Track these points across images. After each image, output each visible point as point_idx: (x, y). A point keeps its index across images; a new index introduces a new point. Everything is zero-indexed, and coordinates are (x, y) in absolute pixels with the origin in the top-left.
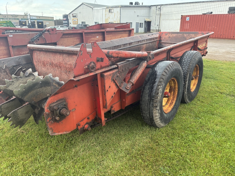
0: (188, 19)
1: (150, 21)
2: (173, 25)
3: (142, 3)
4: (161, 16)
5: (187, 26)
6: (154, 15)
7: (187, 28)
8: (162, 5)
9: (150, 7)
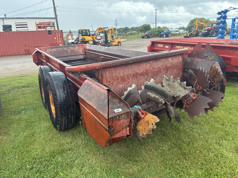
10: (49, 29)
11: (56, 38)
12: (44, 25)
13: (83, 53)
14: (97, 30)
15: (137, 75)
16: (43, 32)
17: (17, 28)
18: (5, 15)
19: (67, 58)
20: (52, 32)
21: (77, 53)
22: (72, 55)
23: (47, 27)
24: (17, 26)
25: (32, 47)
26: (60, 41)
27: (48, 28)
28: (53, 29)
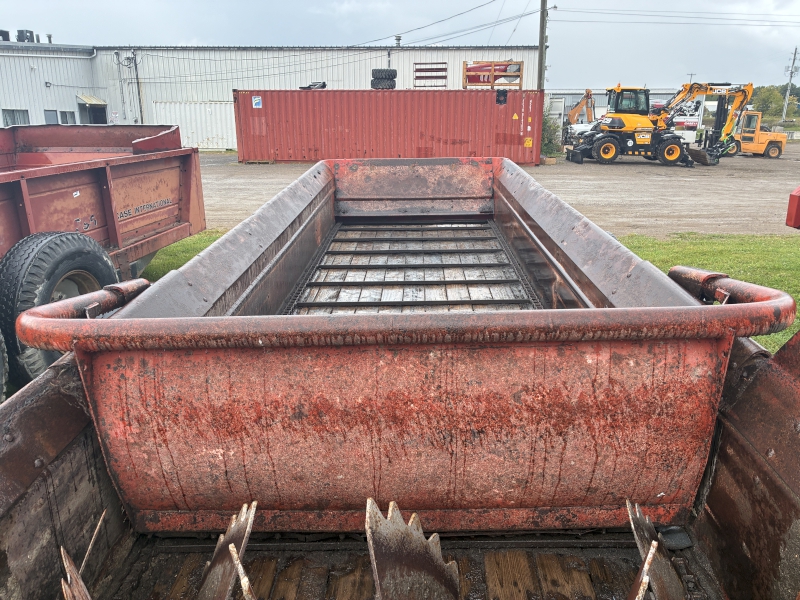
0: (257, 102)
1: (103, 103)
2: (199, 121)
3: (50, 37)
4: (142, 89)
5: (260, 127)
6: (111, 82)
7: (260, 132)
8: (140, 48)
9: (90, 52)
10: (502, 84)
11: (520, 116)
12: (489, 71)
13: (484, 194)
14: (679, 93)
15: (319, 414)
16: (480, 94)
17: (418, 78)
18: (399, 39)
19: (418, 204)
20: (509, 94)
21: (462, 189)
22: (438, 196)
23: (496, 78)
24: (418, 74)
25: (439, 140)
26: (529, 128)
27: (502, 80)
28: (516, 85)
